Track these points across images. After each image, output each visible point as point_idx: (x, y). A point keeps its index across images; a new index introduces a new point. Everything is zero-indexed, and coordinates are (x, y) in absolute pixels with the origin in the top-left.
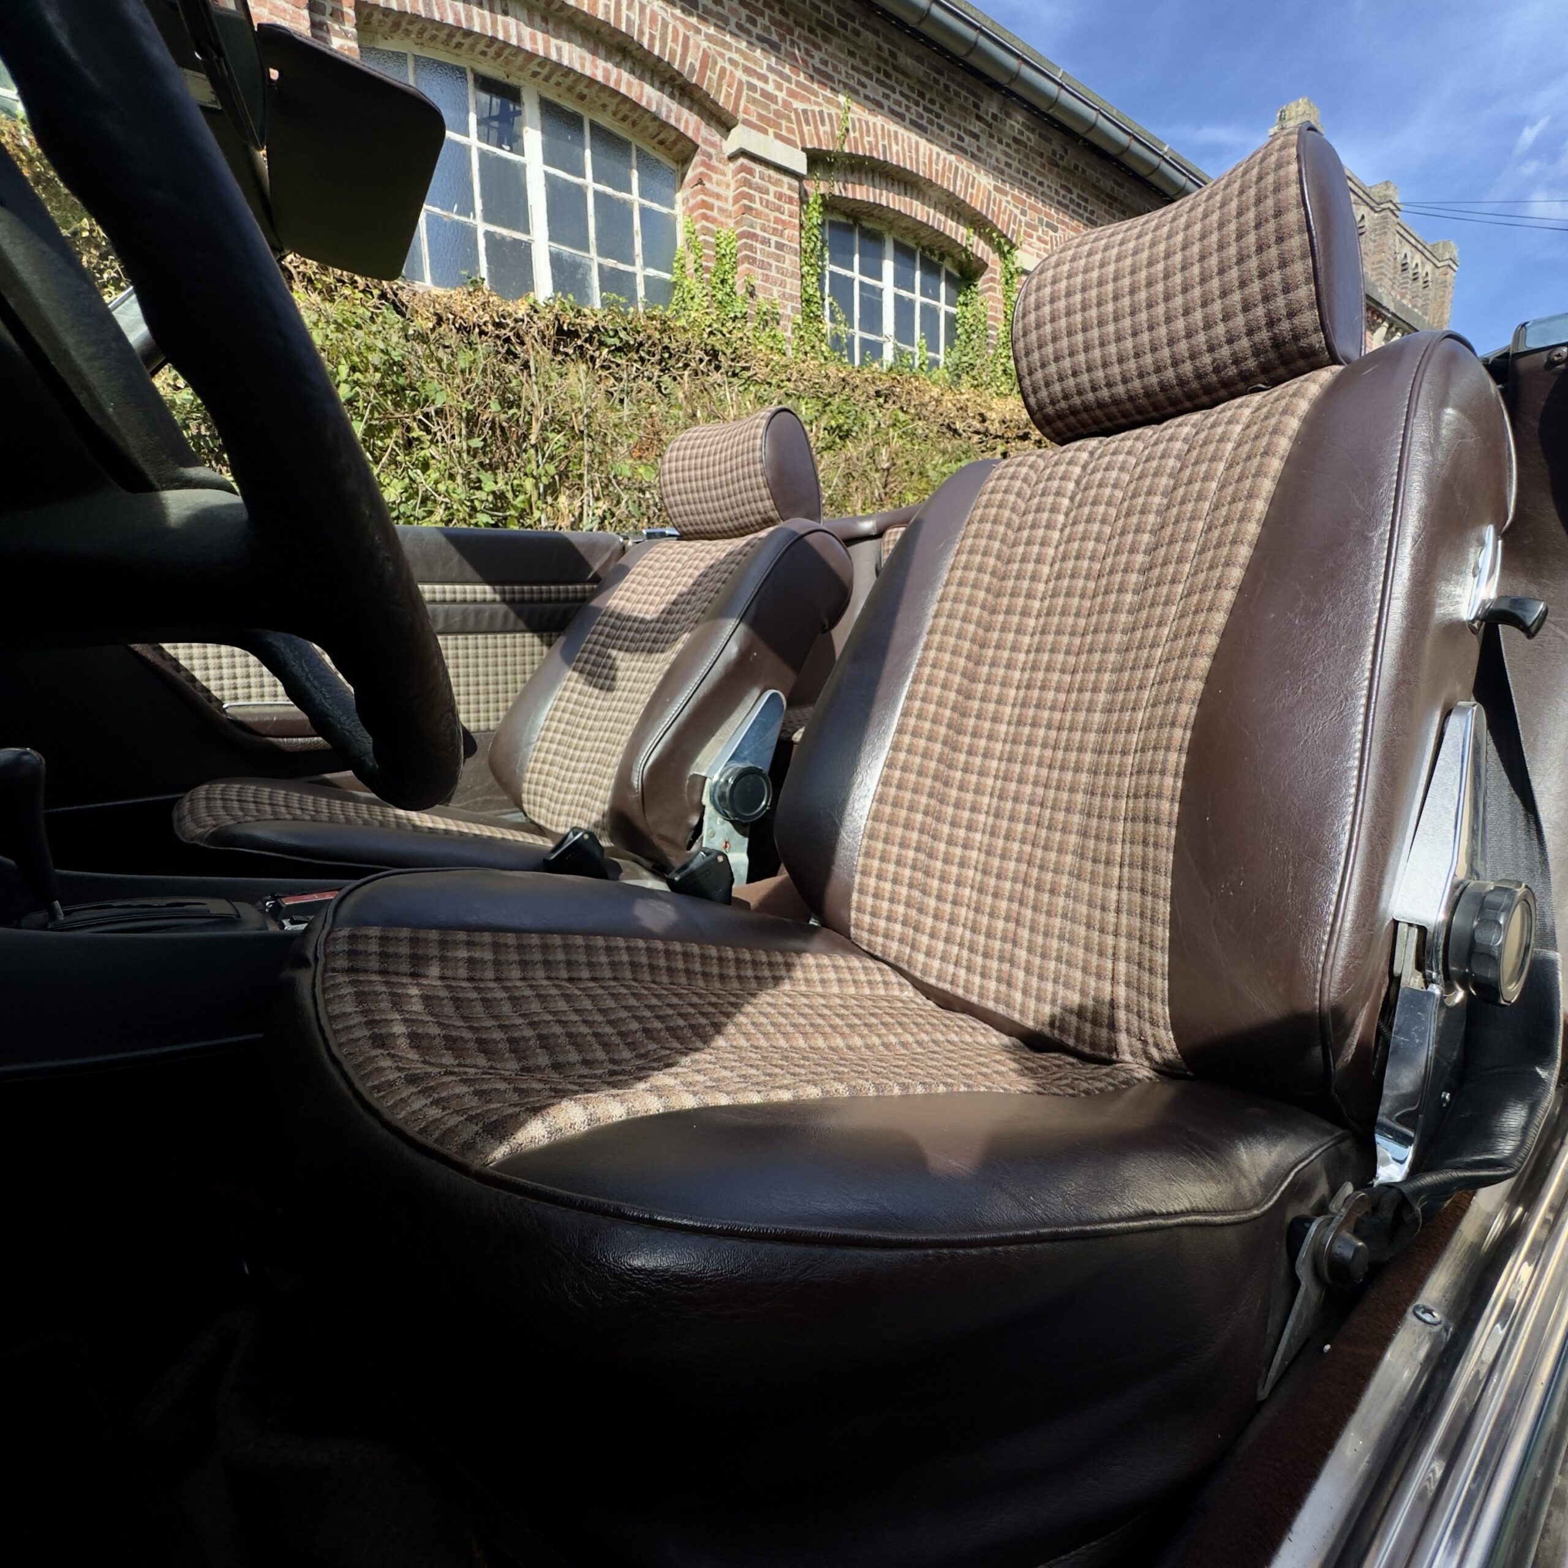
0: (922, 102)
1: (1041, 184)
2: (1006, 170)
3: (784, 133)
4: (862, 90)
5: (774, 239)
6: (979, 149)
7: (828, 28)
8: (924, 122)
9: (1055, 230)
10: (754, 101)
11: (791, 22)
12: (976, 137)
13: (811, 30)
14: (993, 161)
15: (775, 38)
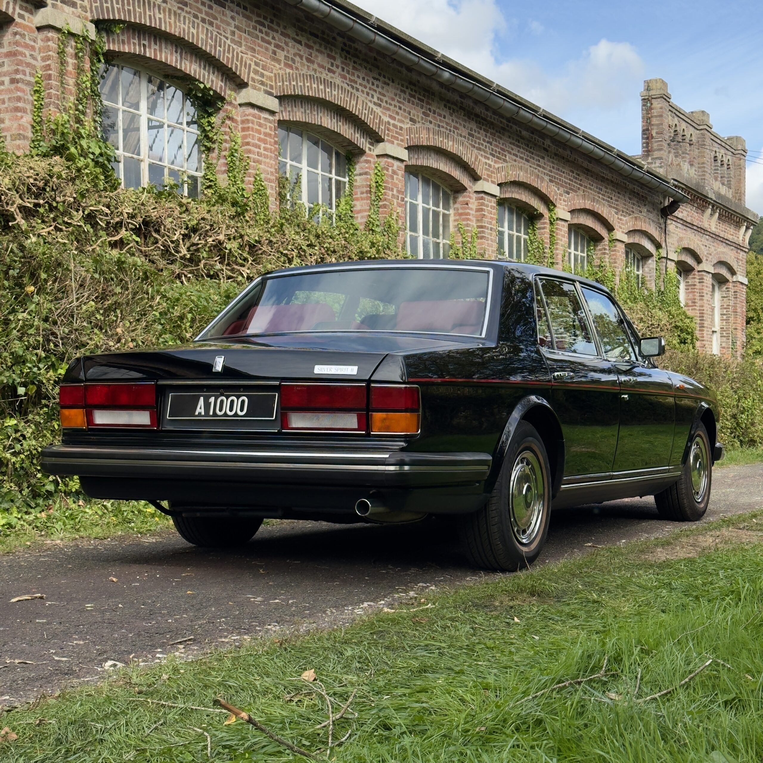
0: (529, 149)
1: (564, 173)
2: (553, 170)
3: (493, 179)
4: (513, 152)
5: (490, 226)
6: (545, 164)
7: (504, 129)
8: (529, 158)
9: (568, 193)
10: (486, 169)
11: (495, 132)
12: (543, 158)
13: (500, 133)
14: (549, 168)
15: (491, 140)
